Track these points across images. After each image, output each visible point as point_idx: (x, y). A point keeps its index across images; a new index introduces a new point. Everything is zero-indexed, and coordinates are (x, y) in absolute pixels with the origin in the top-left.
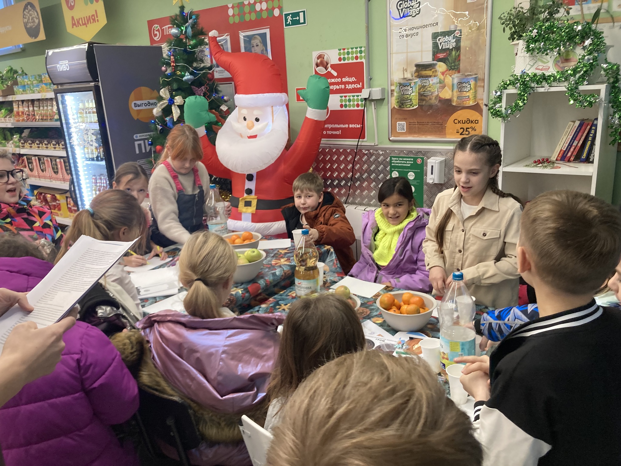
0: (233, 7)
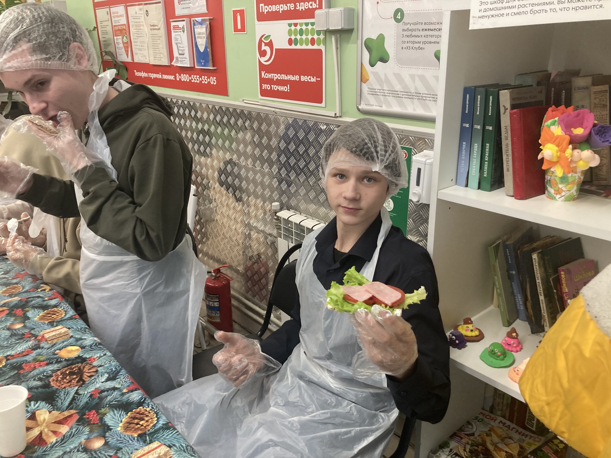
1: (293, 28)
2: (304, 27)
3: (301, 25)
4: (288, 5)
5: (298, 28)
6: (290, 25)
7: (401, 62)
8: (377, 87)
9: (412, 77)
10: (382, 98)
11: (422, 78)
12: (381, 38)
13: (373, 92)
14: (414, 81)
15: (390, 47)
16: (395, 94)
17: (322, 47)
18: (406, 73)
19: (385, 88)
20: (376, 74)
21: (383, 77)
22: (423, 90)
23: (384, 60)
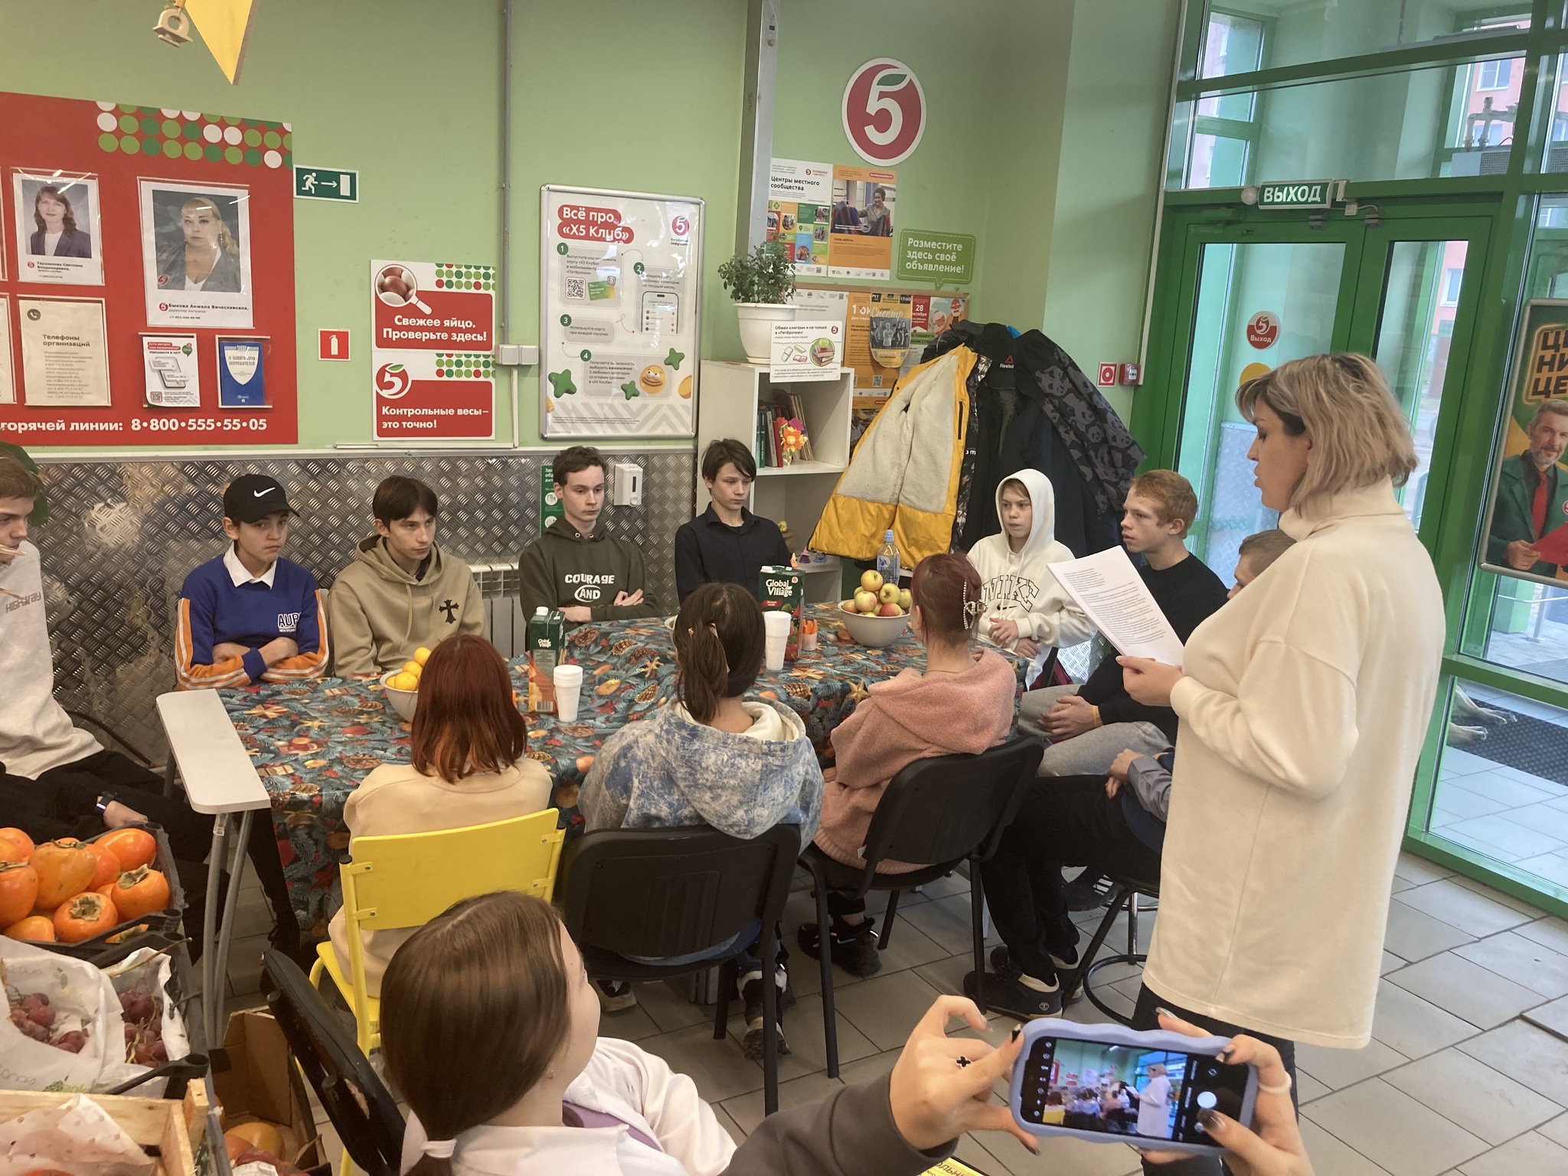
0: (117, 112)
1: (445, 358)
2: (463, 359)
3: (460, 356)
4: (438, 334)
5: (454, 359)
6: (438, 355)
7: (588, 393)
8: (563, 415)
9: (601, 405)
10: (570, 425)
11: (611, 407)
12: (567, 373)
13: (559, 420)
14: (602, 408)
15: (576, 380)
16: (583, 420)
17: (491, 379)
18: (593, 402)
19: (573, 415)
20: (563, 406)
21: (570, 407)
22: (611, 415)
23: (571, 391)
